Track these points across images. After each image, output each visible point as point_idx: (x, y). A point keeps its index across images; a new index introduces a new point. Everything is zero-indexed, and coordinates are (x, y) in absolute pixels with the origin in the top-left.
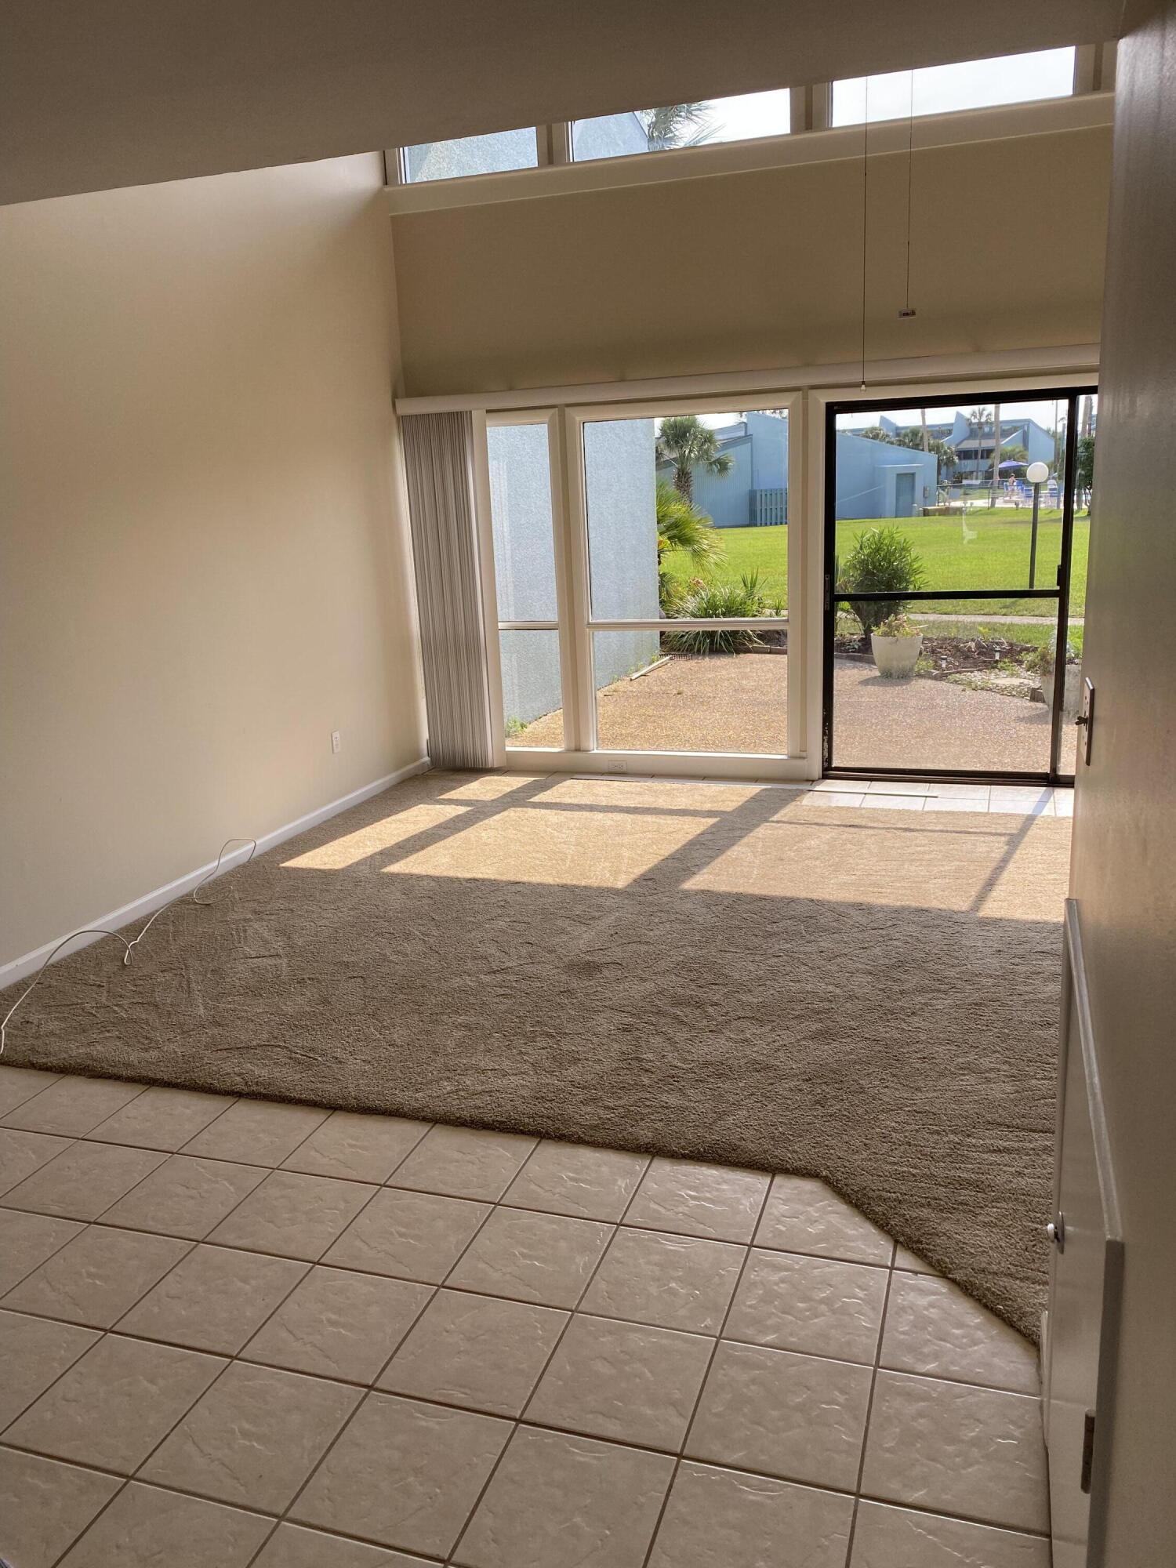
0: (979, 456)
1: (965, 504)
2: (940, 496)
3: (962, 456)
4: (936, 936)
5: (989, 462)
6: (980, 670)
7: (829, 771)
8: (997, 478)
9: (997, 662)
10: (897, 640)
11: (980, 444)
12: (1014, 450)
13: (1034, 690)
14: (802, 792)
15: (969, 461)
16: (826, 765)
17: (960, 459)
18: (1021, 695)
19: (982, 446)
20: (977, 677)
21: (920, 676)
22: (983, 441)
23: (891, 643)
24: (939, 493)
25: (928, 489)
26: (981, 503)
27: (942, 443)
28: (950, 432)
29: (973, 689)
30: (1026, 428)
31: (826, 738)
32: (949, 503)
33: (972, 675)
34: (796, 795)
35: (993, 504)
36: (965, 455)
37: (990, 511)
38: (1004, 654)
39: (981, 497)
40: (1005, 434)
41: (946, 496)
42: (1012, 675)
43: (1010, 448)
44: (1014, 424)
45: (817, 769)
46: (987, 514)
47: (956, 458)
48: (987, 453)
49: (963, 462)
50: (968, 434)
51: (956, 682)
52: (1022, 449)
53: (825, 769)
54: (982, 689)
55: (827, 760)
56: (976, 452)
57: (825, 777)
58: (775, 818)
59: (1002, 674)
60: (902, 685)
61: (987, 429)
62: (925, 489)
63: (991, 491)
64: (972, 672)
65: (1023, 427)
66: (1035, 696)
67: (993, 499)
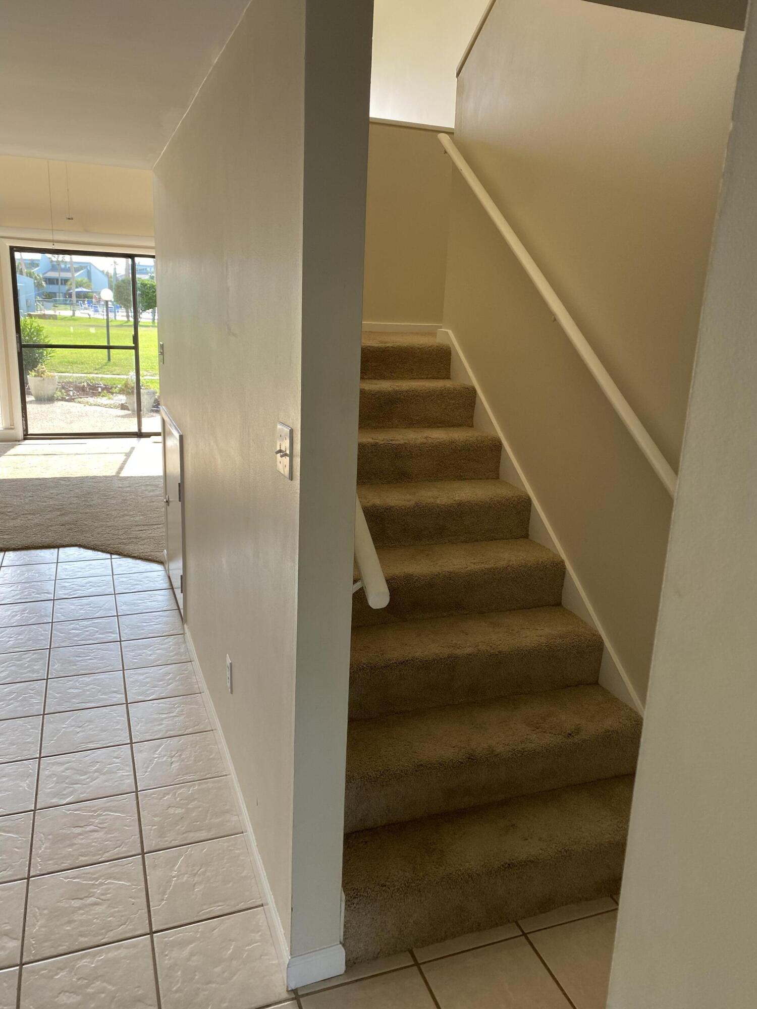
0: (60, 283)
1: (55, 312)
2: (38, 306)
3: (48, 282)
4: (101, 484)
5: (67, 287)
6: (92, 397)
7: (27, 436)
8: (74, 298)
9: (100, 392)
10: (44, 379)
11: (59, 275)
12: (82, 281)
13: (122, 404)
14: (16, 445)
15: (53, 286)
16: (25, 433)
17: (46, 283)
18: (115, 407)
19: (61, 276)
20: (91, 400)
21: (58, 400)
22: (61, 273)
23: (40, 381)
24: (37, 305)
25: (29, 301)
26: (67, 313)
27: (33, 272)
28: (38, 265)
29: (90, 405)
30: (89, 269)
31: (24, 419)
32: (44, 311)
33: (88, 399)
34: (13, 447)
35: (74, 314)
36: (50, 281)
37: (73, 318)
38: (103, 389)
39: (66, 309)
40: (77, 270)
41: (42, 306)
42: (109, 399)
43: (79, 279)
44: (81, 264)
45: (20, 434)
46: (69, 320)
47: (43, 283)
48: (65, 281)
49: (48, 286)
50: (50, 268)
51: (79, 402)
52: (88, 281)
53: (25, 435)
54: (95, 405)
55: (26, 429)
56: (57, 280)
57: (25, 439)
58: (5, 454)
59: (104, 398)
60: (50, 404)
61: (63, 266)
62: (27, 301)
63: (72, 306)
64: (87, 397)
65: (86, 267)
66: (123, 407)
67: (74, 311)
